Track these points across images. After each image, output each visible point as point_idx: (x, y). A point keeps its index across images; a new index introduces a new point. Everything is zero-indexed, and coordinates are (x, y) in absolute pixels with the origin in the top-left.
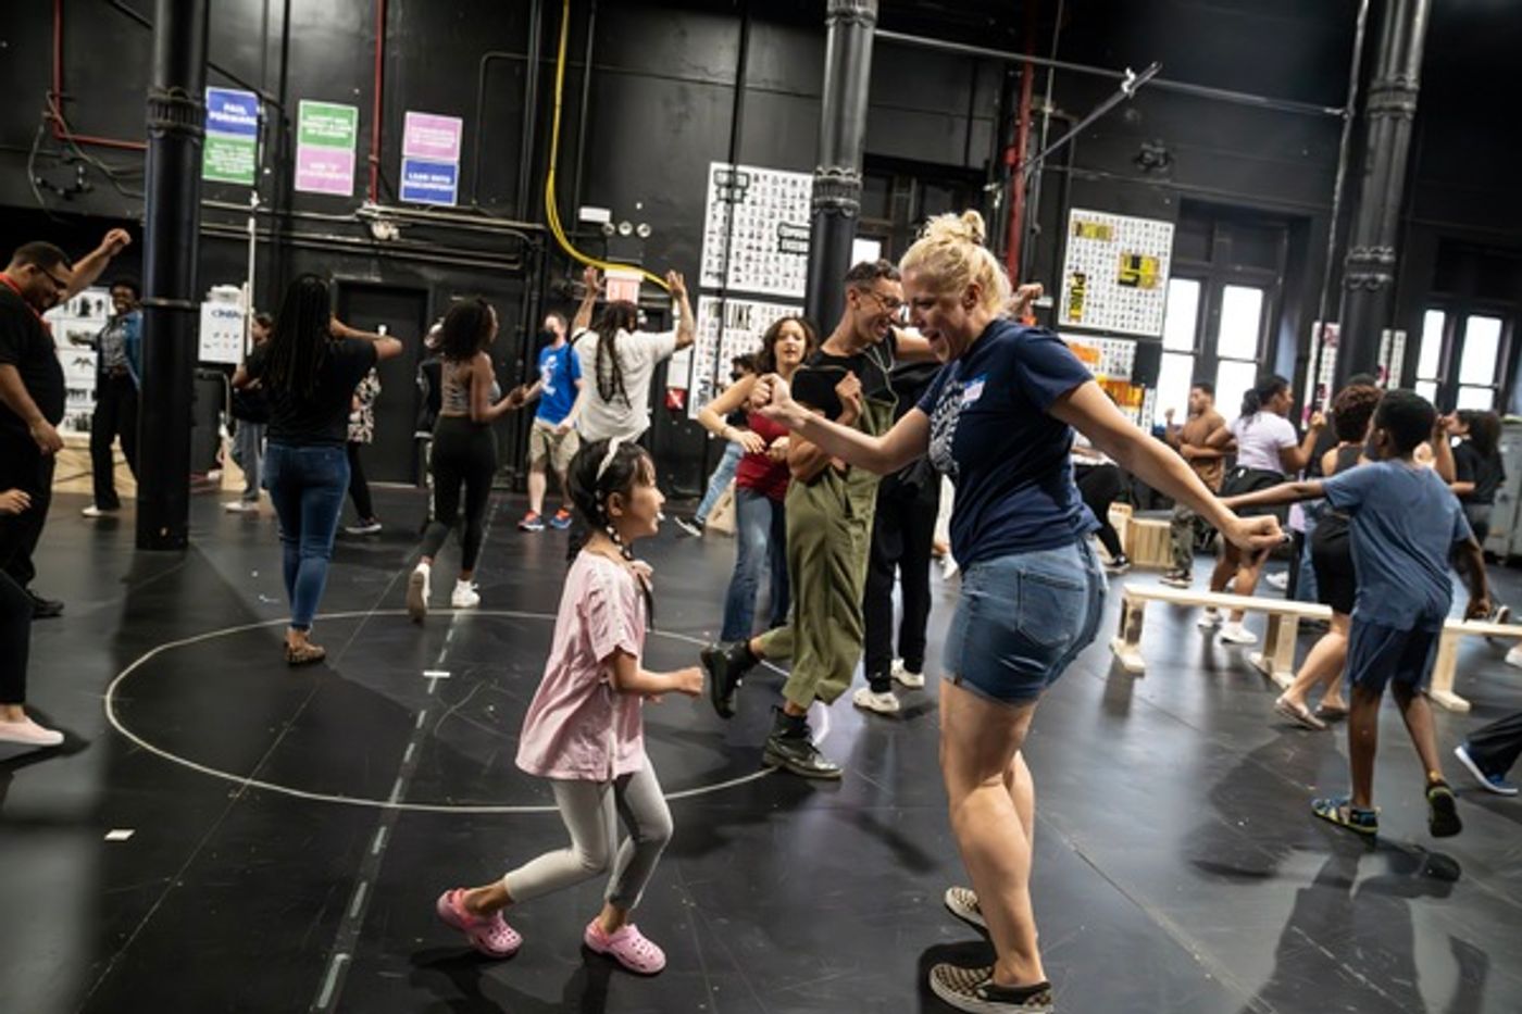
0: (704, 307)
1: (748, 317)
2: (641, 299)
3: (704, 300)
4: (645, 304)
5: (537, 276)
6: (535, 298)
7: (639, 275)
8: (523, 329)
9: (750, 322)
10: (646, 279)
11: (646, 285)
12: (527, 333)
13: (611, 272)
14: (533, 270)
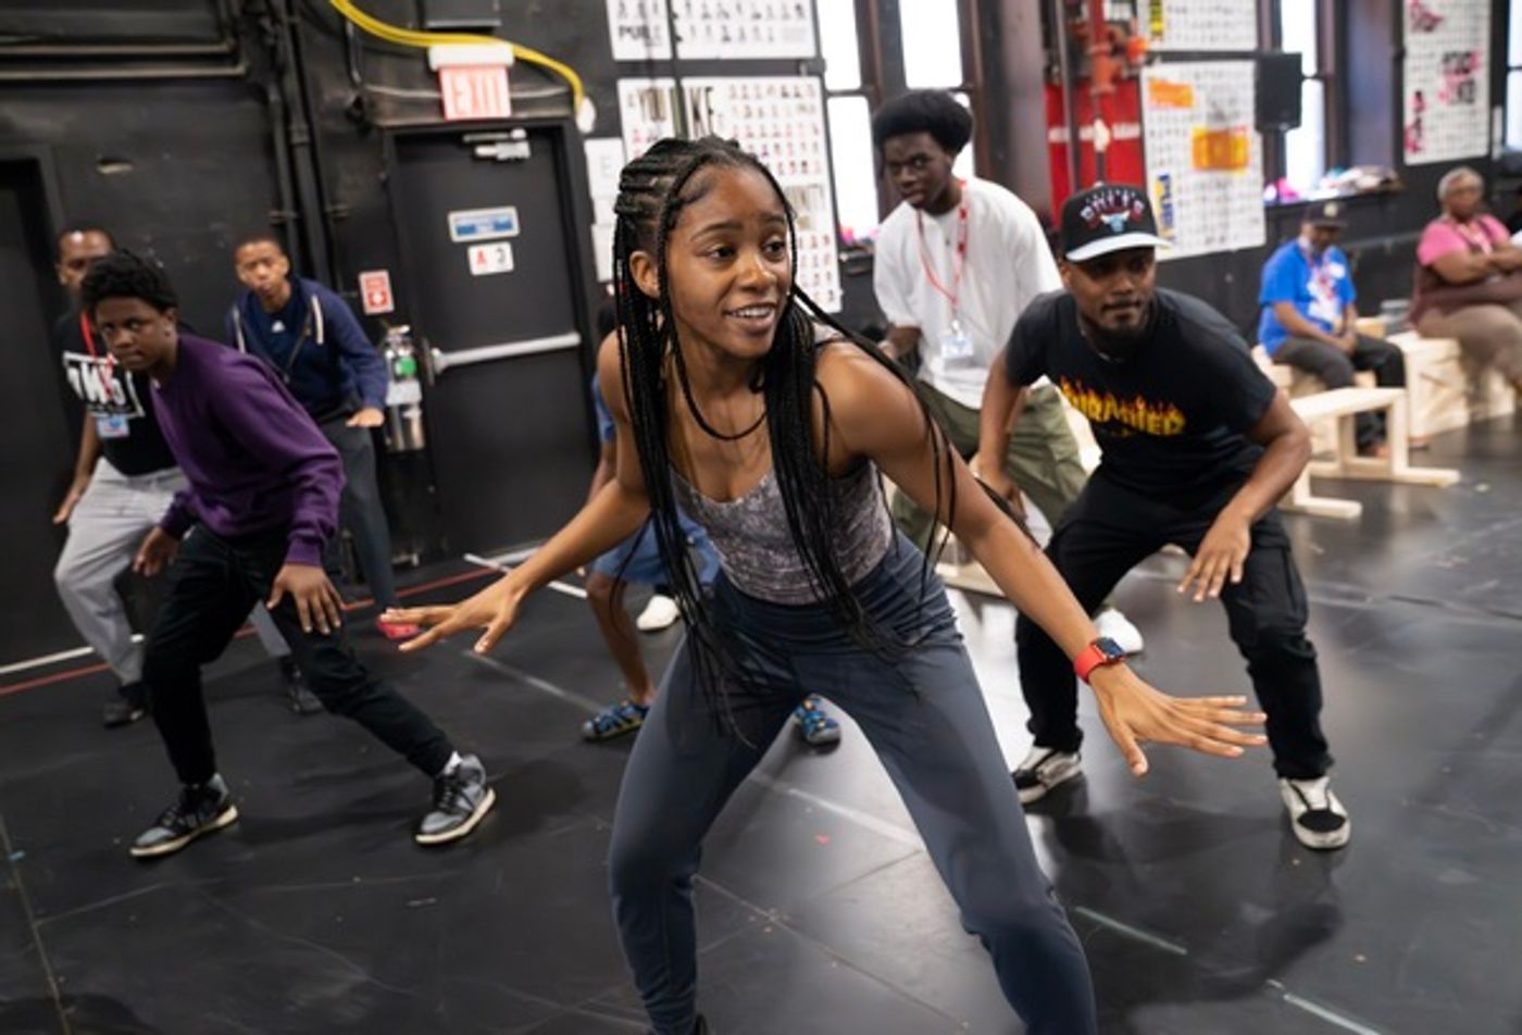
0: (631, 105)
1: (710, 112)
2: (516, 104)
3: (628, 88)
4: (523, 115)
5: (291, 83)
6: (299, 138)
7: (503, 52)
8: (289, 213)
9: (714, 118)
10: (518, 60)
11: (521, 71)
12: (301, 223)
13: (444, 52)
14: (279, 73)
